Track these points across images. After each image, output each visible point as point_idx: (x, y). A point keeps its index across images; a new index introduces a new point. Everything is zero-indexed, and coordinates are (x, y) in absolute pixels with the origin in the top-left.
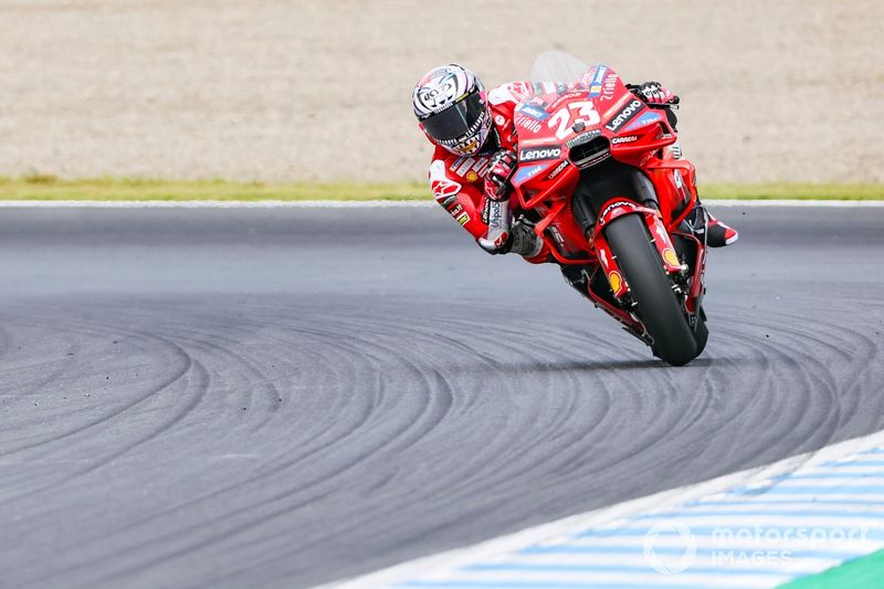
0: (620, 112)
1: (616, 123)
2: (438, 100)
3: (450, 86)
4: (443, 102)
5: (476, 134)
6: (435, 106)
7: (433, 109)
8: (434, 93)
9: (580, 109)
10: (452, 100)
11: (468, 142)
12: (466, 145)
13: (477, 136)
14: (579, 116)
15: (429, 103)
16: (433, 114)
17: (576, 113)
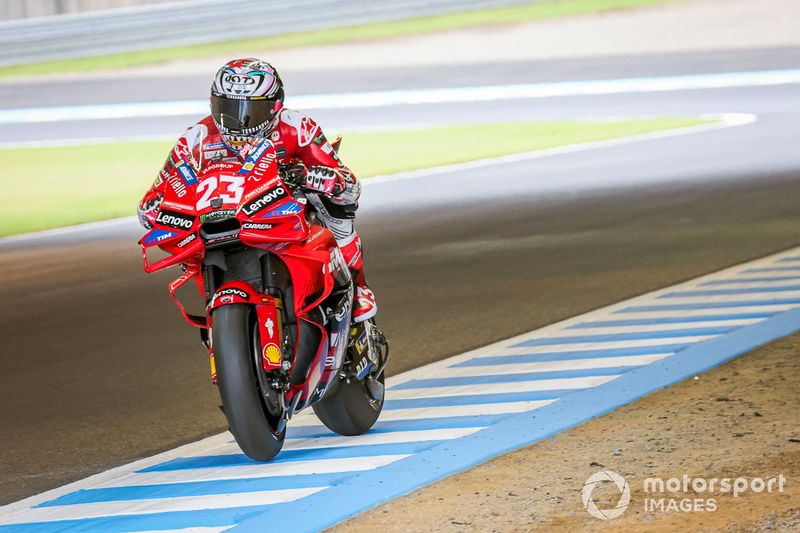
0: (261, 196)
1: (254, 208)
2: (235, 87)
3: (253, 82)
4: (238, 92)
5: (249, 135)
6: (230, 90)
7: (227, 92)
8: (237, 79)
9: (230, 183)
10: (248, 95)
11: (239, 139)
12: (235, 139)
13: (250, 139)
14: (225, 192)
15: (227, 85)
16: (224, 96)
17: (223, 188)
